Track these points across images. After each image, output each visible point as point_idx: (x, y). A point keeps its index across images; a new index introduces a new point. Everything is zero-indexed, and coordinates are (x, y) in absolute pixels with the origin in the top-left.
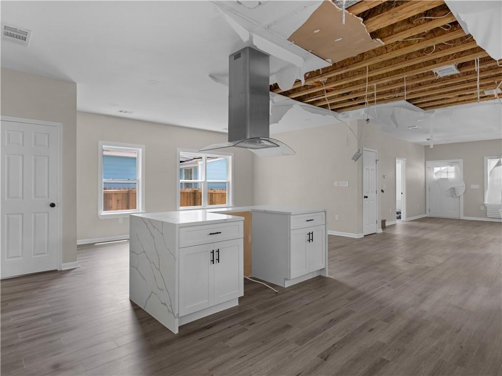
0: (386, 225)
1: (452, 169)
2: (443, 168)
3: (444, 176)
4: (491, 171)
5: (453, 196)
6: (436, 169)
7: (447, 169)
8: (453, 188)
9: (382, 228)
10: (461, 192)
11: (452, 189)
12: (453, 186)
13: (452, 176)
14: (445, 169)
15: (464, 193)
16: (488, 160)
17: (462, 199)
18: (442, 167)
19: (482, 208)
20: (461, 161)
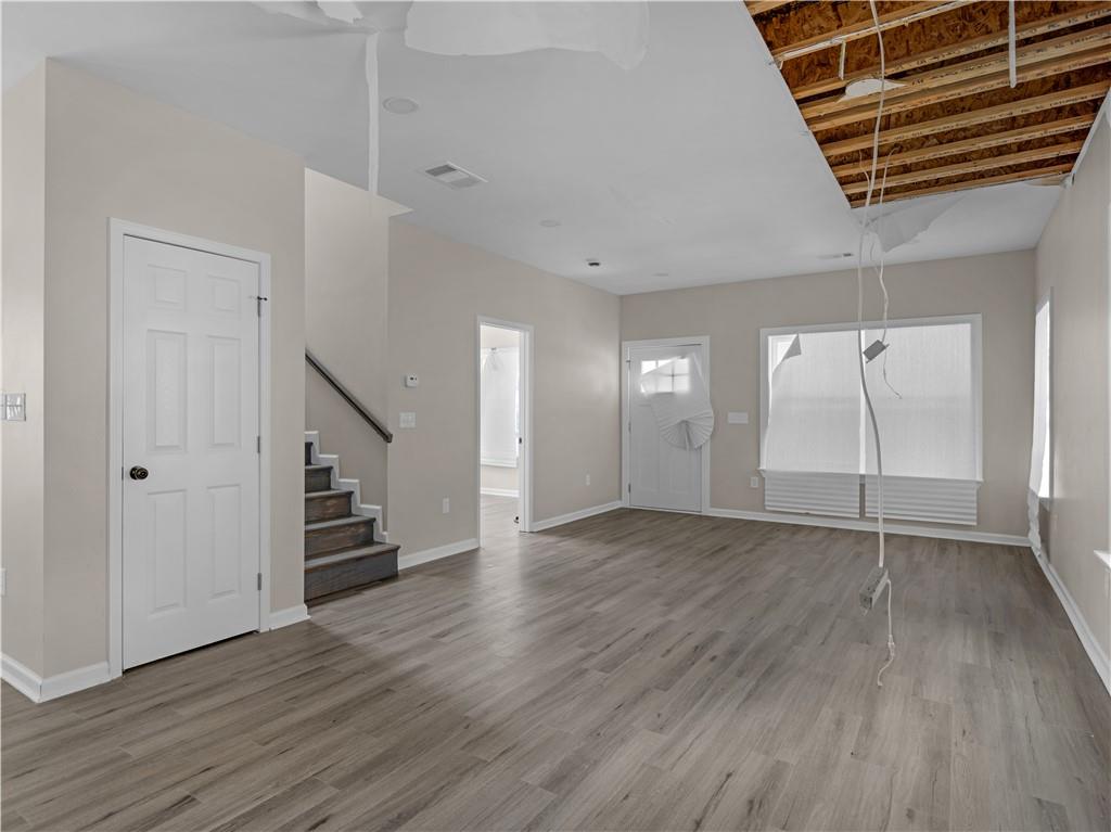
0: (401, 567)
1: (683, 365)
2: (662, 363)
3: (665, 387)
4: (777, 369)
5: (685, 448)
6: (648, 366)
7: (672, 363)
8: (686, 423)
9: (306, 601)
10: (703, 434)
11: (684, 425)
12: (685, 418)
13: (683, 386)
14: (665, 366)
15: (712, 436)
16: (770, 338)
17: (707, 451)
18: (662, 358)
19: (755, 482)
20: (705, 340)
